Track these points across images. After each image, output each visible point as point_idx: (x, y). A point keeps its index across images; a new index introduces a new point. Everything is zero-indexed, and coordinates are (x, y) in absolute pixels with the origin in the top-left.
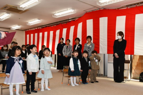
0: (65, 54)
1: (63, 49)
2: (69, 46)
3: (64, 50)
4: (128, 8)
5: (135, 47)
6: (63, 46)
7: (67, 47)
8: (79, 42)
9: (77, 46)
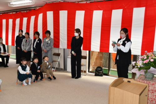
0: (24, 48)
1: (22, 43)
2: (28, 39)
3: (24, 44)
4: (88, 2)
5: (92, 43)
6: (22, 39)
7: (26, 40)
8: (39, 36)
9: (37, 40)
